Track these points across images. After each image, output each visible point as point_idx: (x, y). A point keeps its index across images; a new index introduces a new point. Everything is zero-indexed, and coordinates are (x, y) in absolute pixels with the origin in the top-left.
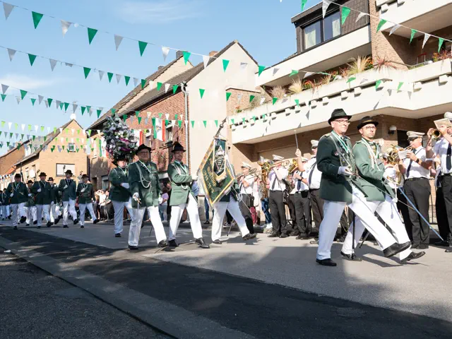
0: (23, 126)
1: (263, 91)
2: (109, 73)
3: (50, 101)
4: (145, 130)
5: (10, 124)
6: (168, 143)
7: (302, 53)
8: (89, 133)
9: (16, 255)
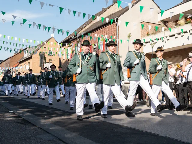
0: (24, 40)
1: (162, 24)
2: (74, 11)
3: (40, 26)
4: (93, 44)
5: (16, 38)
7: (186, 2)
8: (61, 45)
9: (16, 114)
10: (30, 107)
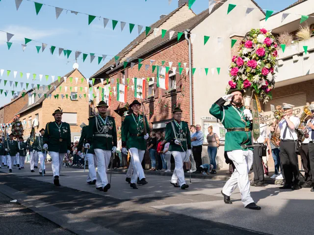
0: (28, 75)
3: (53, 49)
4: (148, 79)
5: (15, 73)
6: (172, 91)
8: (92, 82)
9: (22, 204)
10: (45, 192)
